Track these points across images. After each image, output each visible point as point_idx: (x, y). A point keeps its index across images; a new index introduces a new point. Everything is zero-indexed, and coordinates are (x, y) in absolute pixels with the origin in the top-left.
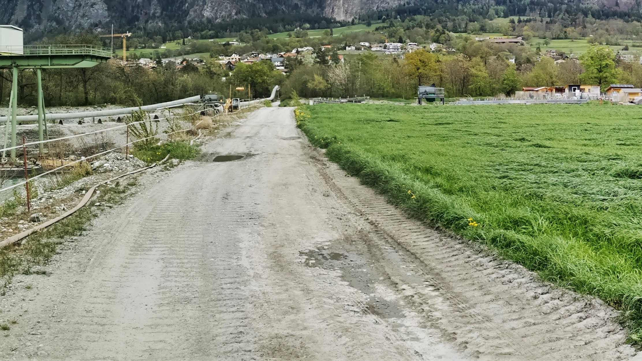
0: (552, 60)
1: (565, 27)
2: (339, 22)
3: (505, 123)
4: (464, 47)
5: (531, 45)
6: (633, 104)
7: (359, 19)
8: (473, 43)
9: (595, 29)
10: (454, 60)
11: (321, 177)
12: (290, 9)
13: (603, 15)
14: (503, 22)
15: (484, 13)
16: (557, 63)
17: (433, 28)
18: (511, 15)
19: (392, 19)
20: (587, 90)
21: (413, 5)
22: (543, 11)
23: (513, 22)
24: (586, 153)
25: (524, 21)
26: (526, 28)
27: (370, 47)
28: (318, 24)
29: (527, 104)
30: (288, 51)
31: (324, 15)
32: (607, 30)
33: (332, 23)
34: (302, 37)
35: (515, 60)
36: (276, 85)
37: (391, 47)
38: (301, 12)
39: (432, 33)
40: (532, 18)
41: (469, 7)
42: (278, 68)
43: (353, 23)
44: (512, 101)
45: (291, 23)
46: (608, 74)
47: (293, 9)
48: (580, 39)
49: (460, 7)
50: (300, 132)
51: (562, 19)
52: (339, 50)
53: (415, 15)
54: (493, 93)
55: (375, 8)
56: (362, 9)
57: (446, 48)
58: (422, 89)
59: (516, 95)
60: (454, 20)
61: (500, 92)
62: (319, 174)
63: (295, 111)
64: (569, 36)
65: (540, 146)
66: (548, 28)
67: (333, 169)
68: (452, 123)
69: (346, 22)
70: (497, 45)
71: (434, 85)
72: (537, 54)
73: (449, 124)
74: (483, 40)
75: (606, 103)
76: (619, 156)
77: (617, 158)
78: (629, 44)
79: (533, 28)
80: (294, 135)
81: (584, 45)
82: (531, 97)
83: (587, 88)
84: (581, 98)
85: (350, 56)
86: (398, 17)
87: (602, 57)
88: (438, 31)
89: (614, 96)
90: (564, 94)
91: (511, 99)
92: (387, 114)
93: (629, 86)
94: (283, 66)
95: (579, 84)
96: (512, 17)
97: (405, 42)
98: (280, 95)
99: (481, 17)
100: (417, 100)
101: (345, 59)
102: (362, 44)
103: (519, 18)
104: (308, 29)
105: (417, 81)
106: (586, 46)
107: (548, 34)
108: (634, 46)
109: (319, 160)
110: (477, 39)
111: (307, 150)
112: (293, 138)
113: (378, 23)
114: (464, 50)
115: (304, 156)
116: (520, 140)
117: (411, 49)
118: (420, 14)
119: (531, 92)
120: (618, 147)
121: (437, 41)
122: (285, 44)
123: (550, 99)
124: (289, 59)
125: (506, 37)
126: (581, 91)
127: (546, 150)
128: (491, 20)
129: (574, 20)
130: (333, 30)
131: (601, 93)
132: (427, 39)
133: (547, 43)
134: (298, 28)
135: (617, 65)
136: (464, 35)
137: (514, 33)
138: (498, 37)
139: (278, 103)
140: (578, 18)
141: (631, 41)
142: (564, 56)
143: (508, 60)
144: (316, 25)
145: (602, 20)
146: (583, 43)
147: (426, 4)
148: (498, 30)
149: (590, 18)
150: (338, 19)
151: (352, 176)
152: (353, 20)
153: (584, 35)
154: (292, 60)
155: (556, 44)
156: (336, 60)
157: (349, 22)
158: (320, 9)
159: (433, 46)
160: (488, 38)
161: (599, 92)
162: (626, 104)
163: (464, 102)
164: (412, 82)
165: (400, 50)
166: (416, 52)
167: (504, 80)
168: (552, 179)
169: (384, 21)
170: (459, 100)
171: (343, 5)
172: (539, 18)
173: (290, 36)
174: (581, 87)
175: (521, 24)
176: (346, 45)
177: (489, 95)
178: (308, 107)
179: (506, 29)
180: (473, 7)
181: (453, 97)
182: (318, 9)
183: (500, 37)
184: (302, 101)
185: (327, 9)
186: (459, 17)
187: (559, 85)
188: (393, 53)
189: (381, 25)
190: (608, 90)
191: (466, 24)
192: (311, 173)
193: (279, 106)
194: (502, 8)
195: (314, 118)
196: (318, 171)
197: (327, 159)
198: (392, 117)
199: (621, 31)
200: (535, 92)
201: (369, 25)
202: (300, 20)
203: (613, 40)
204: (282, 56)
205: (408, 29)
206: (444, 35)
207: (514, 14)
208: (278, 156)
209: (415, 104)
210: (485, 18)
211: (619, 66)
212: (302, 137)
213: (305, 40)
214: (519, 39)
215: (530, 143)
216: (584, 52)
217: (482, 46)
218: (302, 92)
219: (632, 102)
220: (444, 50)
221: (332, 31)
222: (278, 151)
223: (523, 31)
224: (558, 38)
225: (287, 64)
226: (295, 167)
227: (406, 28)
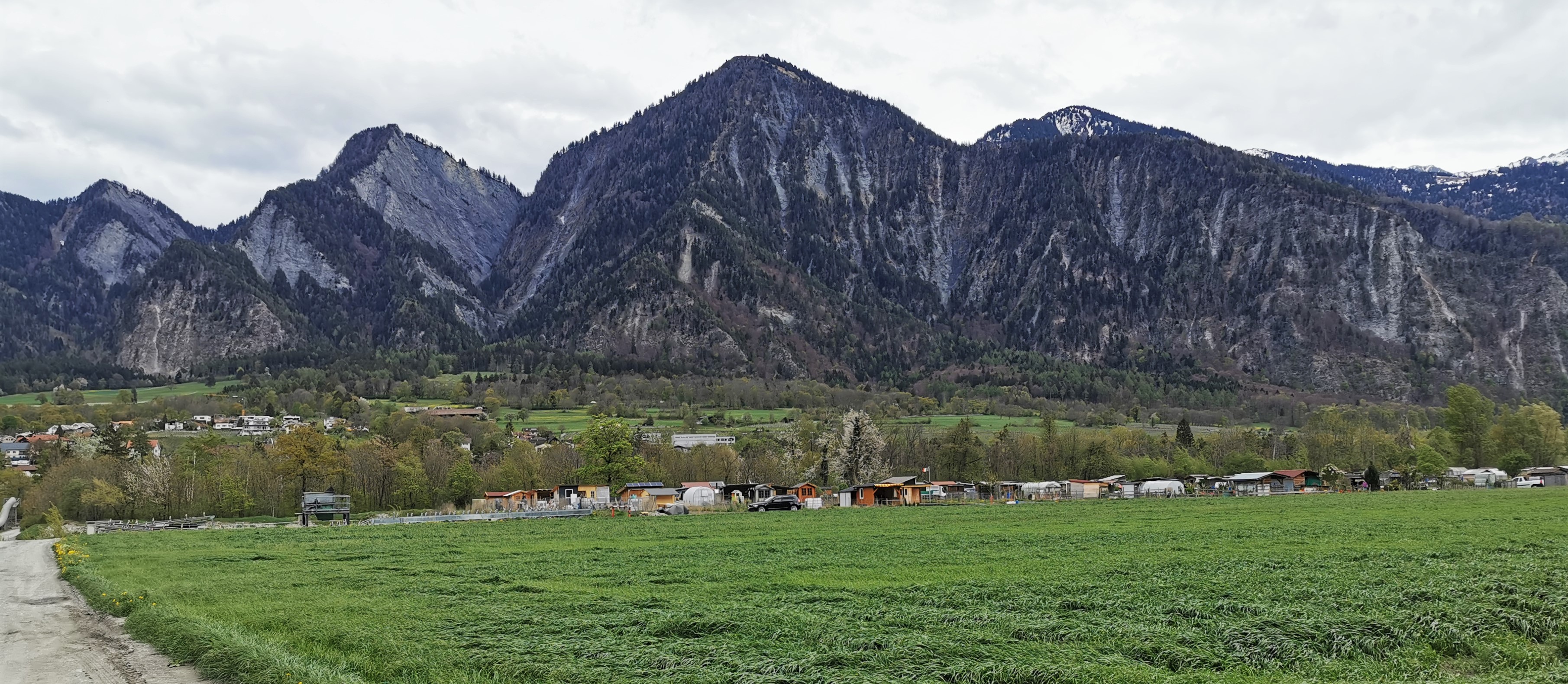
0: (530, 445)
1: (552, 388)
2: (150, 377)
3: (459, 553)
4: (386, 424)
5: (498, 420)
6: (664, 514)
7: (191, 373)
8: (400, 416)
9: (600, 391)
10: (365, 447)
11: (117, 672)
12: (44, 348)
13: (612, 368)
14: (451, 381)
15: (420, 366)
16: (540, 449)
17: (330, 390)
18: (467, 370)
19: (255, 374)
20: (589, 494)
21: (295, 349)
22: (516, 363)
23: (467, 380)
24: (602, 598)
25: (486, 379)
26: (489, 390)
27: (213, 423)
28: (106, 379)
29: (493, 520)
30: (37, 430)
31: (118, 363)
32: (618, 392)
33: (135, 378)
34: (71, 403)
35: (471, 446)
36: (10, 495)
37: (251, 424)
38: (69, 355)
39: (328, 398)
40: (499, 374)
41: (393, 354)
42: (15, 463)
43: (178, 380)
44: (468, 516)
45: (45, 375)
46: (621, 466)
47: (49, 350)
48: (576, 409)
49: (378, 354)
50: (67, 589)
51: (547, 375)
52: (150, 430)
53: (298, 367)
54: (433, 504)
55: (223, 354)
56: (197, 354)
57: (352, 426)
58: (310, 497)
59: (474, 506)
60: (368, 376)
61: (446, 501)
62: (112, 667)
63: (54, 548)
64: (558, 404)
65: (527, 590)
66: (524, 391)
67: (140, 656)
68: (368, 557)
69: (164, 377)
70: (442, 419)
71: (331, 491)
72: (508, 434)
73: (362, 558)
74: (417, 412)
75: (621, 514)
76: (657, 600)
77: (655, 603)
78: (653, 415)
79: (501, 392)
80: (54, 595)
81: (584, 417)
82: (499, 508)
83: (588, 490)
84: (580, 506)
85: (174, 441)
86: (267, 369)
87: (612, 437)
88: (339, 394)
89: (636, 502)
90: (551, 501)
91: (465, 513)
92: (250, 546)
93: (656, 484)
94: (27, 459)
95: (575, 484)
96: (466, 373)
97: (278, 414)
98: (20, 517)
99: (414, 373)
100: (300, 518)
101: (162, 447)
102: (198, 418)
103: (479, 374)
104: (83, 388)
105: (300, 485)
106: (585, 420)
107: (525, 400)
108: (661, 418)
109: (111, 640)
110: (407, 409)
111: (83, 622)
112: (52, 601)
113: (228, 379)
114: (385, 430)
115: (78, 635)
116: (491, 581)
117: (290, 427)
118: (308, 365)
119: (498, 499)
120: (653, 586)
121: (336, 413)
122: (31, 416)
123: (530, 511)
124: (40, 445)
125: (457, 406)
126: (579, 496)
127: (536, 596)
128: (433, 377)
129: (565, 378)
130: (138, 391)
131: (612, 499)
132: (319, 409)
133: (523, 416)
134: (62, 386)
135: (636, 449)
136: (384, 402)
137: (469, 400)
138: (443, 407)
139: (16, 532)
140: (574, 374)
141: (658, 410)
142: (551, 437)
143: (460, 445)
144: (102, 381)
145: (611, 376)
146: (581, 414)
147: (319, 349)
148: (444, 394)
149: (591, 374)
150: (147, 372)
151: (182, 665)
152: (179, 375)
153: (581, 402)
154: (46, 448)
155: (536, 417)
156: (143, 447)
157: (170, 377)
158: (109, 352)
159: (329, 422)
160: (426, 408)
161: (608, 497)
162: (653, 514)
163: (383, 518)
164: (292, 485)
165: (269, 429)
166: (297, 433)
167: (452, 481)
168: (555, 644)
169: (239, 377)
170: (374, 516)
171: (158, 346)
172: (510, 375)
173: (43, 401)
174: (580, 489)
175: (483, 384)
176: (165, 420)
177: (428, 507)
178: (85, 539)
179: (456, 393)
180: (402, 354)
181: (365, 511)
182: (105, 350)
183: (447, 407)
184: (71, 528)
185: (124, 352)
186: (376, 372)
187: (543, 487)
188: (255, 433)
189: (236, 383)
190: (622, 493)
191: (389, 384)
192: (94, 665)
193: (18, 538)
194: (450, 357)
195: (98, 560)
196: (111, 660)
197: (127, 636)
198: (262, 553)
199: (641, 394)
200: (504, 499)
201: (211, 382)
202: (66, 371)
203: (629, 409)
204: (24, 440)
205: (285, 390)
206: (348, 403)
207: (471, 369)
208: (18, 636)
209: (295, 525)
210: (421, 374)
211: (639, 451)
212: (72, 597)
213: (76, 410)
214: (478, 410)
215: (508, 586)
216: (582, 430)
217: (415, 420)
218: (70, 510)
219: (662, 511)
220: (349, 429)
221: (134, 392)
222: (18, 626)
223: (485, 396)
224: (541, 407)
225: (35, 456)
226: (57, 656)
227: (280, 389)
